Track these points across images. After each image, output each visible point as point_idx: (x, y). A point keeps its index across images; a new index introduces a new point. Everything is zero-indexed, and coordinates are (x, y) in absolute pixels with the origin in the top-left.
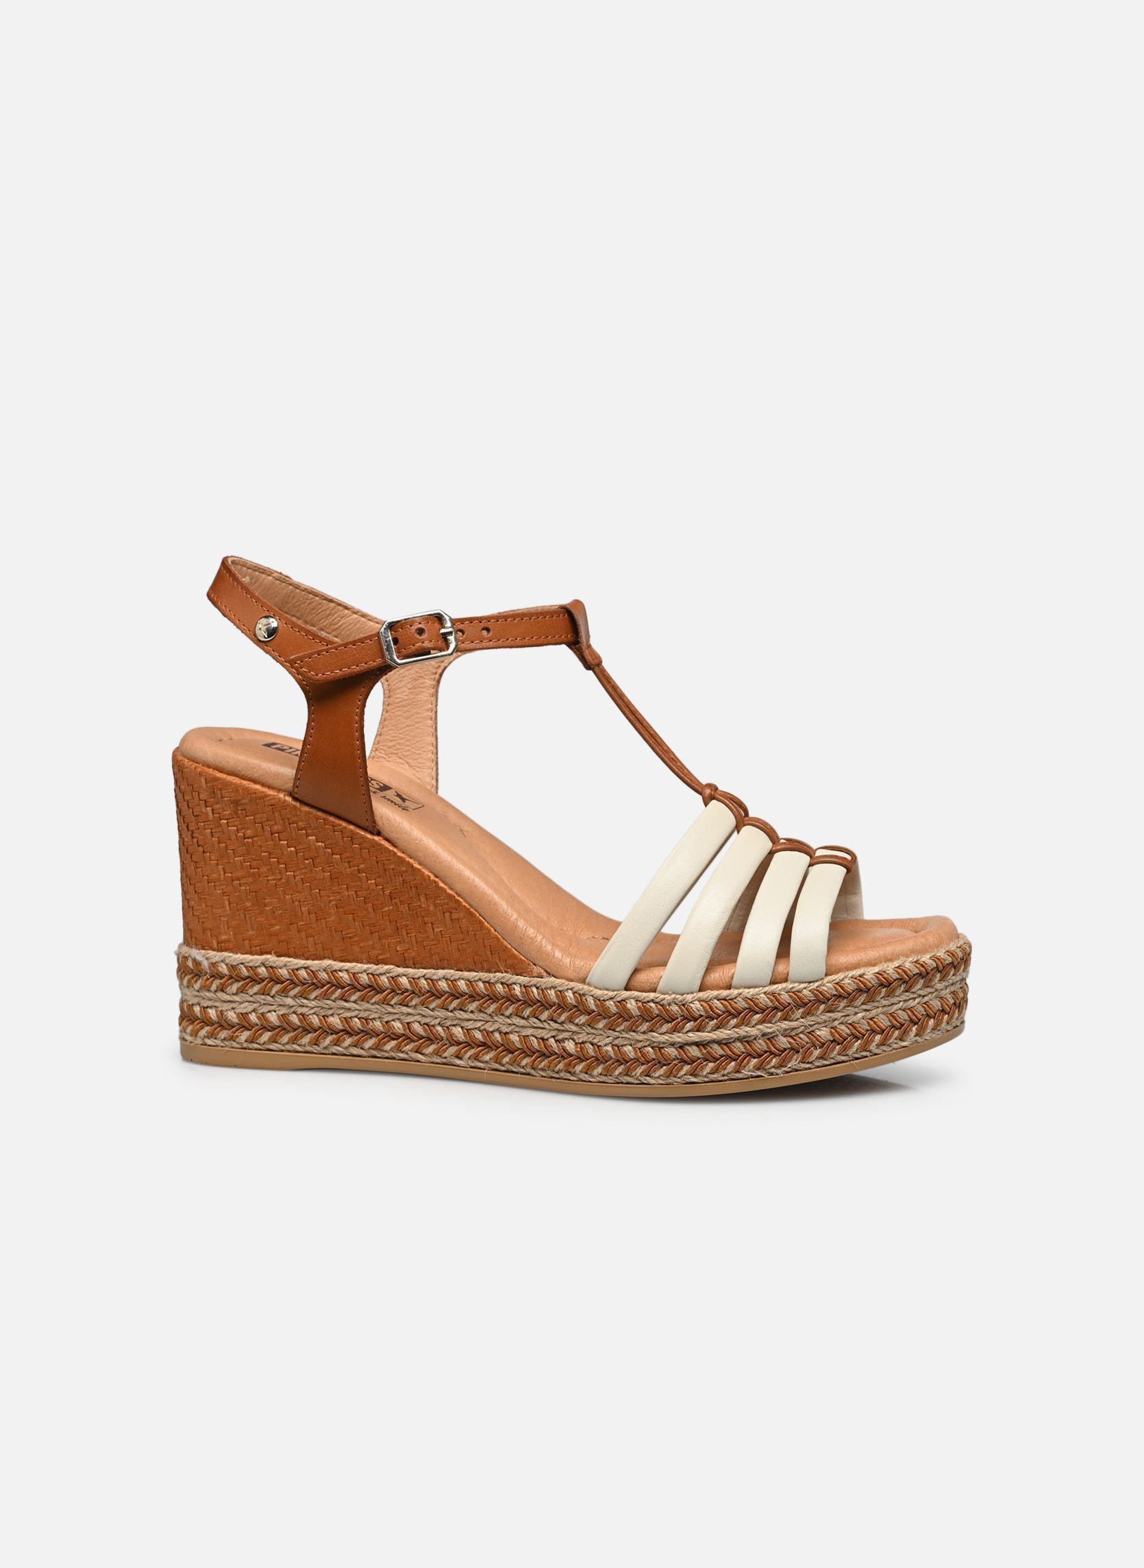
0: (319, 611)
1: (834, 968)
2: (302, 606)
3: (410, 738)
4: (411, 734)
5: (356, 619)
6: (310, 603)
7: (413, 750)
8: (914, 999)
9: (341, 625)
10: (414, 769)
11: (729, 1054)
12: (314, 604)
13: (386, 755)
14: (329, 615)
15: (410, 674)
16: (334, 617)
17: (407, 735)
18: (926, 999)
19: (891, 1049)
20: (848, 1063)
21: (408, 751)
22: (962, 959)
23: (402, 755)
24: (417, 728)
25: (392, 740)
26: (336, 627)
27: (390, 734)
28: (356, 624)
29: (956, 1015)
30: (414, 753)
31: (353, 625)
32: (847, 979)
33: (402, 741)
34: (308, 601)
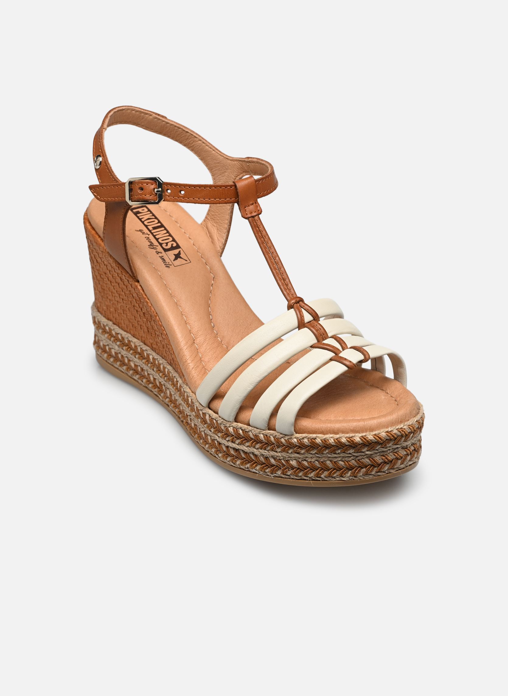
0: (182, 136)
1: (301, 431)
2: (172, 132)
3: (220, 213)
4: (221, 211)
5: (200, 143)
6: (176, 132)
7: (220, 221)
8: (350, 457)
9: (194, 145)
10: (218, 231)
11: (248, 459)
12: (178, 132)
13: (211, 218)
14: (188, 139)
15: (223, 179)
16: (190, 140)
17: (219, 211)
18: (359, 458)
19: (335, 479)
20: (307, 481)
21: (218, 220)
22: (418, 428)
23: (216, 221)
24: (224, 209)
25: (214, 212)
26: (191, 145)
27: (213, 208)
28: (200, 147)
29: (416, 455)
30: (220, 222)
31: (198, 146)
32: (305, 438)
33: (217, 214)
34: (175, 131)
